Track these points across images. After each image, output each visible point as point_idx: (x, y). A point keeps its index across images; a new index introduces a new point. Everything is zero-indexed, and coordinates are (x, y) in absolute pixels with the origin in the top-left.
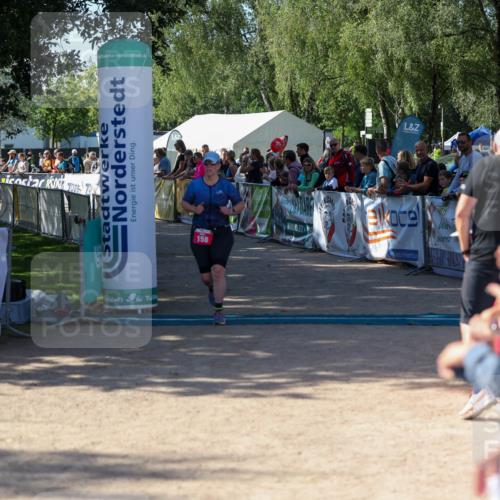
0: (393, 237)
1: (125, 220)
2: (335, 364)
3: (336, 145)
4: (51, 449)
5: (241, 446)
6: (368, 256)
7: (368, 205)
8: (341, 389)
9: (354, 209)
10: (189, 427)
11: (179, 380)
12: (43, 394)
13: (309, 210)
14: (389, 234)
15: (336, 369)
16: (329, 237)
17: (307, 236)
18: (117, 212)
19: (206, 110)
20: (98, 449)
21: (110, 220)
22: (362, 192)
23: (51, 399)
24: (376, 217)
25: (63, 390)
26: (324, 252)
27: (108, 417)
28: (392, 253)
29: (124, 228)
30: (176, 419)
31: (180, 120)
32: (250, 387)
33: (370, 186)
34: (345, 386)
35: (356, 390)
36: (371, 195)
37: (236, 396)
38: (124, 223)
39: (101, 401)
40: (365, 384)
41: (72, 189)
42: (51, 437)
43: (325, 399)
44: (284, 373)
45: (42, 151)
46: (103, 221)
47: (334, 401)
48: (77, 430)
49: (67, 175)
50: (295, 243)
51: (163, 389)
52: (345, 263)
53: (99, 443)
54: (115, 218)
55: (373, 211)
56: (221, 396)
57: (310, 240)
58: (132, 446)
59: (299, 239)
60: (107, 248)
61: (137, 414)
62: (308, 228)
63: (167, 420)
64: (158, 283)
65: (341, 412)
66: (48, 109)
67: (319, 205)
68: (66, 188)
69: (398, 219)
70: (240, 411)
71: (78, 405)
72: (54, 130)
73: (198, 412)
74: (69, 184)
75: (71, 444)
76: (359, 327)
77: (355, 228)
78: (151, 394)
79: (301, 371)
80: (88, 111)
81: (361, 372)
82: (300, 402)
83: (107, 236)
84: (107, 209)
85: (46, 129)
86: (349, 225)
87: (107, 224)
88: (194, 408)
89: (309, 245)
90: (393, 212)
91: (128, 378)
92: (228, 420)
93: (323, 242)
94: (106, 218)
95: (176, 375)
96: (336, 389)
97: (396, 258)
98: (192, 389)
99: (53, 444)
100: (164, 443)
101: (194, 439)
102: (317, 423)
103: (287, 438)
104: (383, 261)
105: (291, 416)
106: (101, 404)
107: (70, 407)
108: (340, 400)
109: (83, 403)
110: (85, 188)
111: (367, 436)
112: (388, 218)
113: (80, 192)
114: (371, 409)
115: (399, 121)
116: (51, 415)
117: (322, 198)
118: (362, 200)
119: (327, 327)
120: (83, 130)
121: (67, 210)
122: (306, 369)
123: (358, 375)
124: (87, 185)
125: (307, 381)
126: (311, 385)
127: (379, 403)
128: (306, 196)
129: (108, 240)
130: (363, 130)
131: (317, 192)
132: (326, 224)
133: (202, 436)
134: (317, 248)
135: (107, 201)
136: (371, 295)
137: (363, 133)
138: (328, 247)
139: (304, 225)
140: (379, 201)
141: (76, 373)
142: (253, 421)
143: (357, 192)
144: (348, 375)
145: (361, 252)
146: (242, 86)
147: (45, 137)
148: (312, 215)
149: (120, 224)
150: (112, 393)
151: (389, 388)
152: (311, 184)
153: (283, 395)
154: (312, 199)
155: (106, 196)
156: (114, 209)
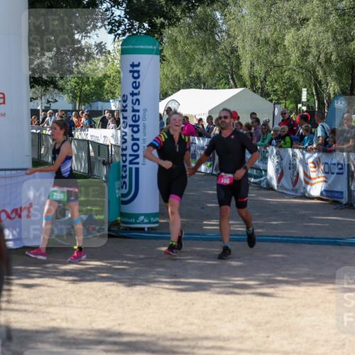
0: (325, 181)
1: (138, 163)
2: (288, 272)
3: (285, 114)
4: (89, 327)
5: (226, 330)
6: (307, 195)
7: (308, 158)
8: (294, 291)
9: (298, 161)
10: (187, 315)
11: (178, 280)
12: (80, 287)
13: (265, 159)
14: (322, 179)
15: (289, 276)
16: (279, 180)
17: (263, 178)
18: (132, 158)
19: (187, 86)
20: (123, 329)
21: (127, 163)
22: (303, 149)
23: (86, 291)
24: (315, 167)
25: (95, 284)
26: (275, 190)
27: (129, 306)
28: (324, 193)
29: (137, 170)
30: (177, 308)
31: (170, 93)
32: (229, 287)
33: (309, 145)
34: (296, 288)
35: (305, 292)
36: (310, 151)
37: (220, 293)
38: (136, 166)
39: (123, 293)
40: (311, 288)
41: (93, 139)
42: (89, 319)
43: (283, 297)
44: (253, 277)
45: (72, 111)
46: (122, 164)
47: (290, 299)
48: (107, 314)
49: (90, 129)
50: (253, 183)
51: (167, 286)
52: (290, 198)
53: (123, 324)
54: (131, 162)
55: (313, 163)
56: (208, 292)
57: (265, 181)
58: (148, 327)
59: (257, 180)
60: (125, 183)
61: (149, 304)
62: (263, 173)
63: (171, 309)
64: (160, 209)
65: (295, 308)
66: (76, 82)
67: (272, 157)
68: (89, 138)
69: (330, 168)
70: (222, 304)
71: (106, 296)
72: (80, 97)
73: (193, 304)
74: (91, 136)
75: (104, 324)
76: (303, 245)
77: (298, 174)
78: (158, 289)
79: (264, 277)
80: (104, 85)
81: (307, 278)
82: (265, 299)
83: (124, 175)
84: (125, 155)
85: (74, 97)
86: (294, 172)
87: (125, 166)
88: (190, 301)
89: (264, 185)
90: (326, 163)
91: (141, 278)
92: (214, 310)
93: (274, 183)
94: (124, 161)
95: (175, 276)
96: (290, 291)
97: (327, 196)
98: (187, 287)
99: (91, 324)
100: (170, 326)
101: (192, 324)
102: (279, 315)
103: (258, 325)
104: (318, 198)
105: (260, 309)
106: (123, 295)
107: (101, 297)
108: (294, 298)
109: (110, 295)
110: (103, 139)
111: (315, 326)
112: (322, 167)
113: (99, 142)
114: (317, 306)
115: (327, 98)
116: (87, 303)
117: (275, 152)
118: (303, 155)
119: (281, 245)
120: (100, 98)
121: (92, 154)
122: (268, 275)
123: (305, 281)
124: (105, 137)
125: (270, 284)
126: (272, 287)
127: (322, 302)
128: (263, 149)
129: (125, 177)
130: (300, 103)
131: (271, 147)
132: (277, 171)
133: (196, 321)
134: (270, 187)
135: (125, 149)
136: (312, 222)
137: (300, 105)
138: (278, 186)
139: (261, 170)
140: (316, 155)
141: (103, 273)
142: (233, 312)
143: (300, 148)
144: (297, 280)
145: (302, 191)
146: (215, 70)
147: (73, 102)
148: (266, 164)
149: (134, 167)
150: (130, 288)
151: (328, 291)
152: (267, 142)
153: (253, 294)
154: (267, 152)
155: (124, 146)
156: (130, 155)
